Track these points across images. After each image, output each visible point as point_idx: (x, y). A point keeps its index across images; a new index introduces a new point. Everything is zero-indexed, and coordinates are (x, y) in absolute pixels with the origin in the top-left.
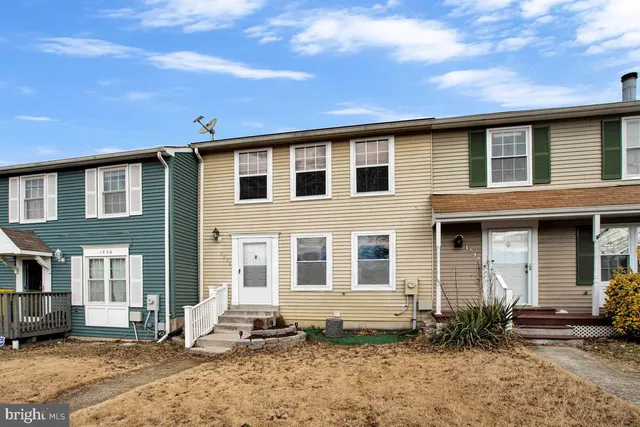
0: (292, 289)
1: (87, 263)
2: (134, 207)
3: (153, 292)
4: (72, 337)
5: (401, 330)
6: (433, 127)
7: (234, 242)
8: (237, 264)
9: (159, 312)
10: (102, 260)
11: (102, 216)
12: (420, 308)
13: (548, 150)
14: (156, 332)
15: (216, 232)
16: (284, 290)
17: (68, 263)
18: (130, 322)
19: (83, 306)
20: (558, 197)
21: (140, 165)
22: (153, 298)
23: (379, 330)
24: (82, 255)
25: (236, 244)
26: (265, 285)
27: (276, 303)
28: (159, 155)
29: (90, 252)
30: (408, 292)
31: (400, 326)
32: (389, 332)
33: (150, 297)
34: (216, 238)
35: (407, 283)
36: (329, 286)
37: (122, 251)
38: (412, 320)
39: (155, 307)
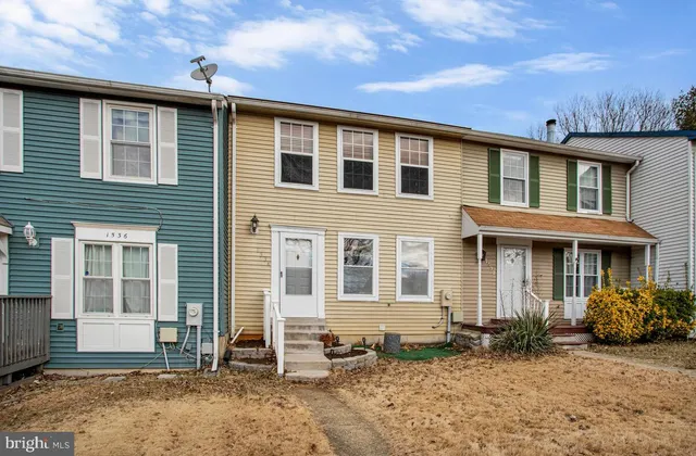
0: (339, 299)
1: (80, 248)
2: (164, 170)
3: (195, 299)
4: (51, 372)
5: (437, 344)
6: (466, 137)
7: (275, 236)
8: (277, 266)
9: (202, 328)
10: (109, 248)
11: (108, 177)
12: (455, 320)
13: (538, 178)
14: (199, 357)
15: (255, 220)
16: (331, 301)
17: (44, 248)
18: (157, 342)
19: (75, 320)
20: (547, 221)
21: (175, 110)
22: (195, 308)
23: (420, 345)
24: (73, 236)
25: (277, 238)
26: (310, 293)
27: (322, 315)
28: (214, 104)
29: (86, 232)
30: (445, 304)
31: (436, 339)
32: (427, 346)
33: (190, 306)
34: (254, 229)
35: (444, 294)
36: (375, 296)
37: (145, 235)
38: (447, 333)
39: (198, 322)
